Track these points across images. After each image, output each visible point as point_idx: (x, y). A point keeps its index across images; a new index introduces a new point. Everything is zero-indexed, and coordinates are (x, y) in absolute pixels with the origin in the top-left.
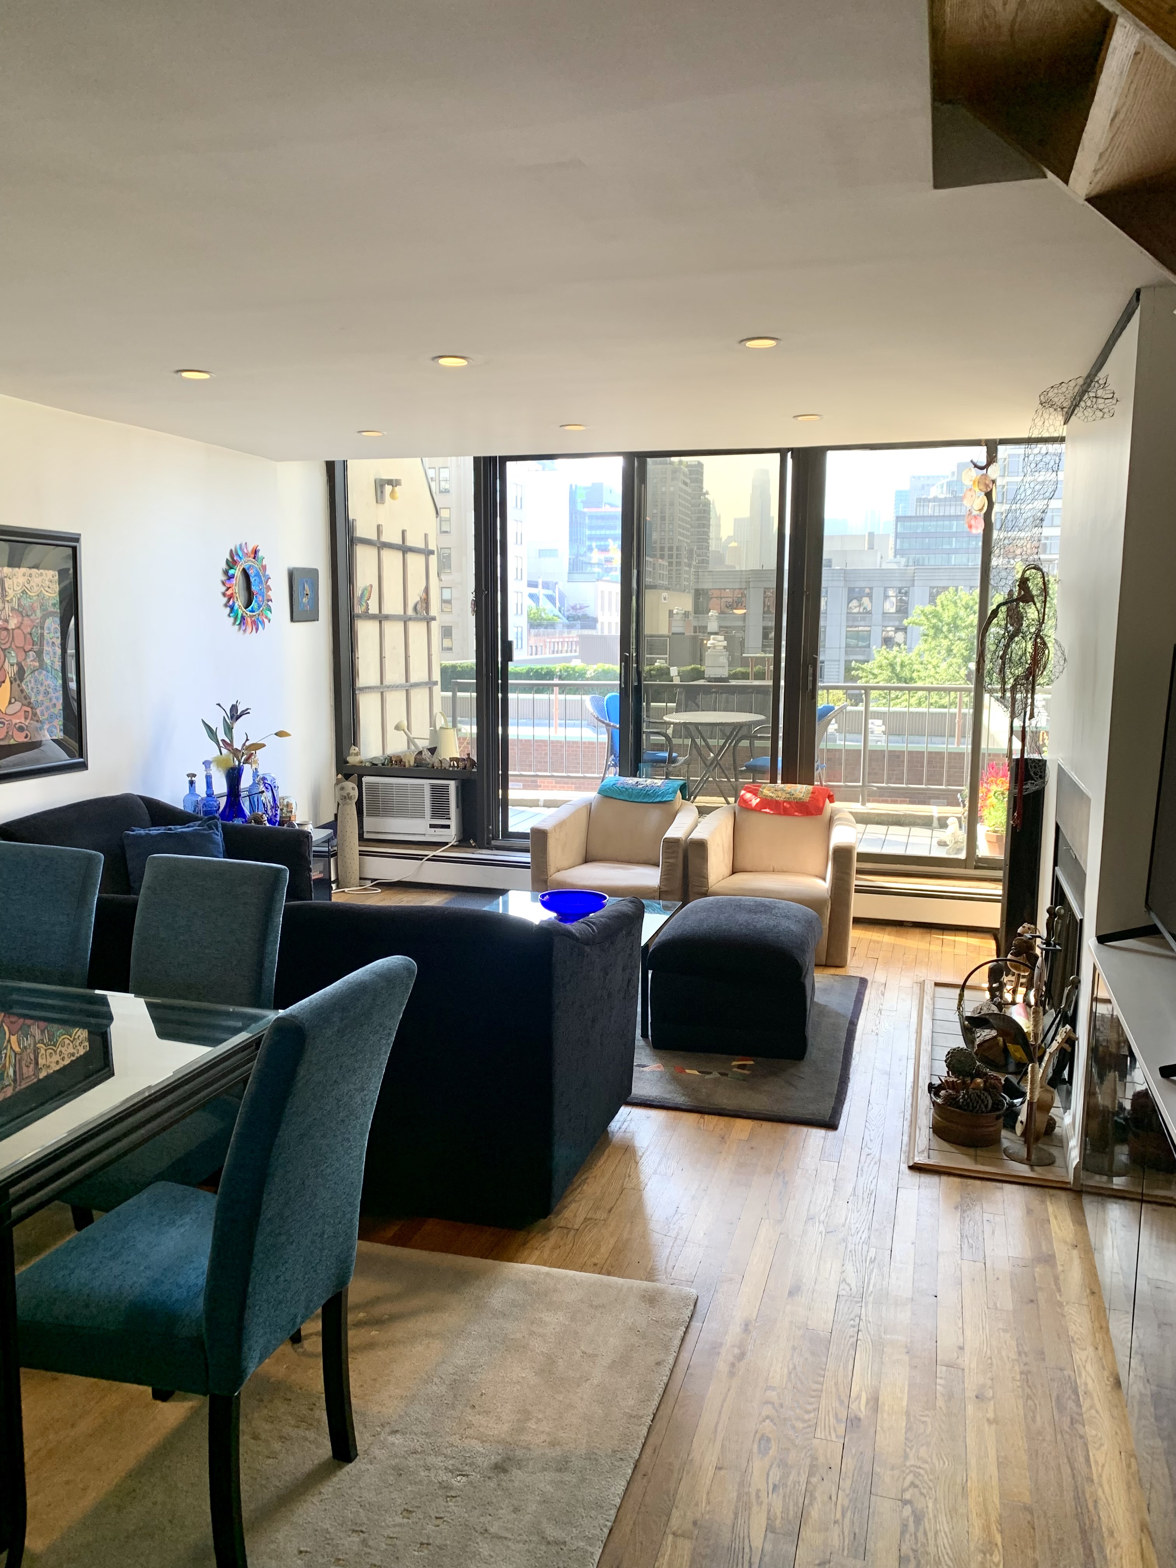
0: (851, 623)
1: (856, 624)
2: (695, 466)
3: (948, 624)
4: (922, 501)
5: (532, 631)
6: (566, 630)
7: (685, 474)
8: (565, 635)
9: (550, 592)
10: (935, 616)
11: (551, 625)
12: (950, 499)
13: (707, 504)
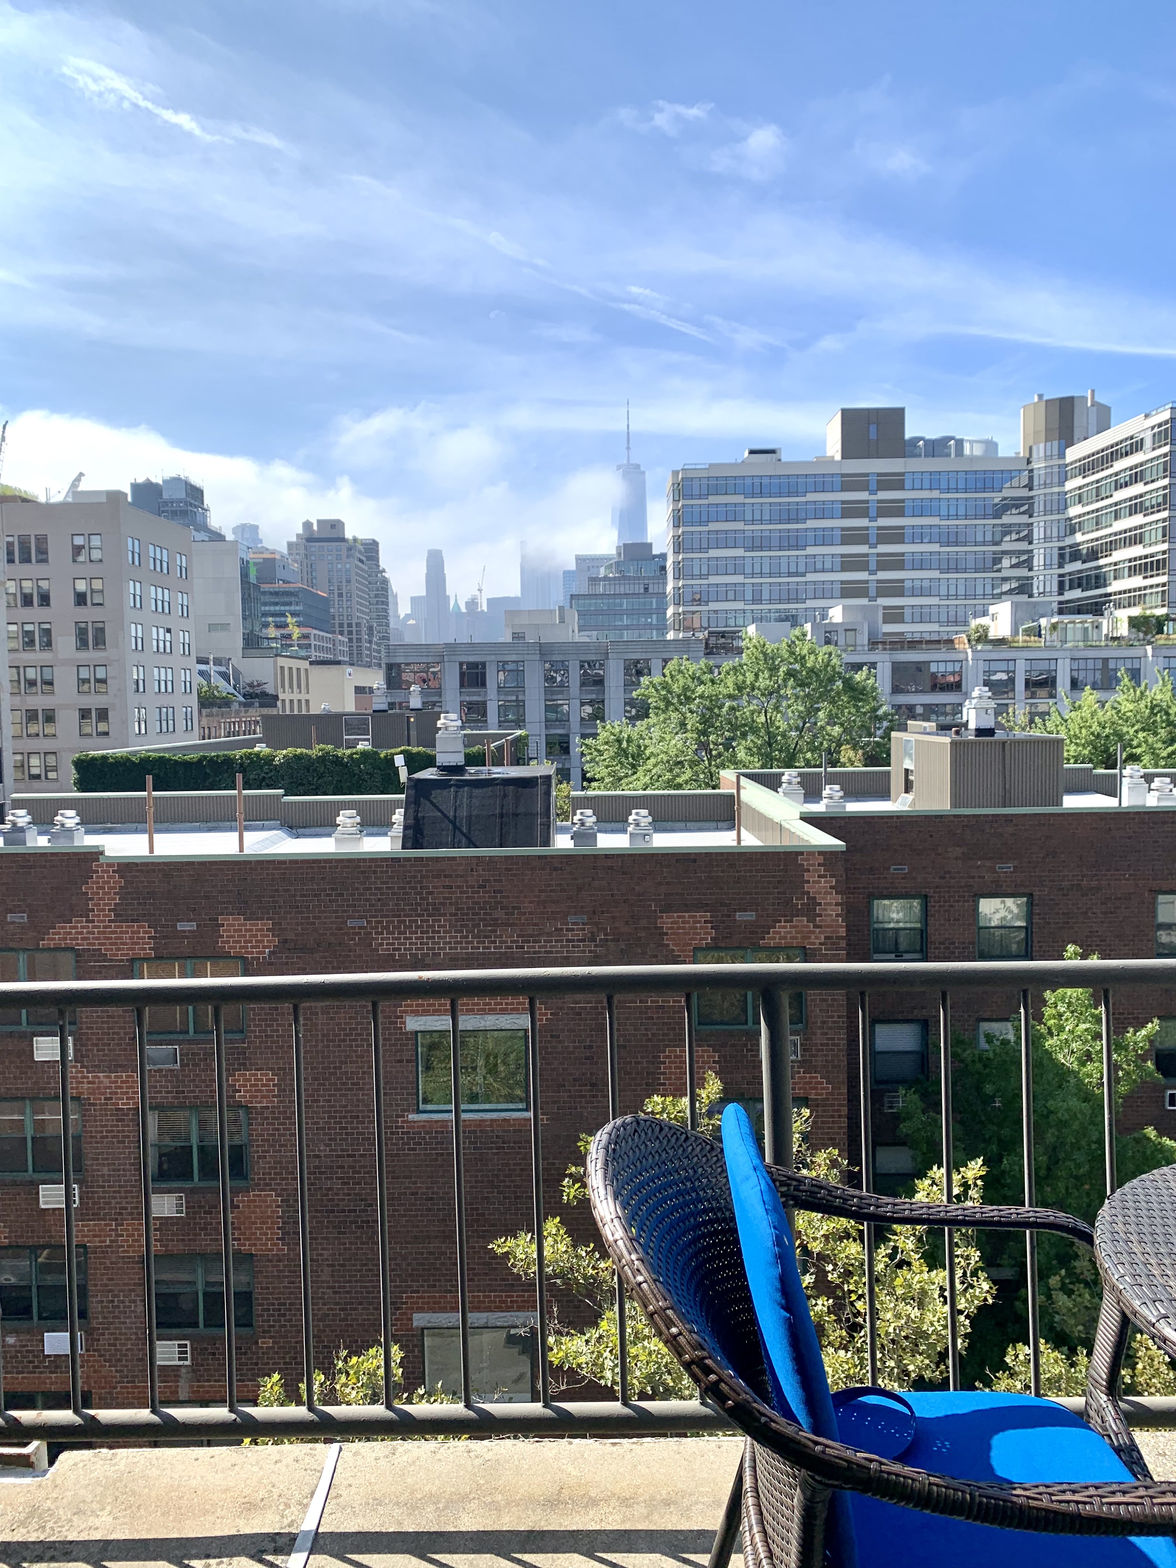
0: (549, 697)
1: (555, 697)
2: (370, 544)
3: (679, 696)
4: (594, 580)
5: (204, 711)
6: (243, 709)
7: (360, 552)
8: (243, 714)
9: (223, 669)
10: (663, 688)
11: (225, 702)
12: (618, 579)
13: (385, 581)
